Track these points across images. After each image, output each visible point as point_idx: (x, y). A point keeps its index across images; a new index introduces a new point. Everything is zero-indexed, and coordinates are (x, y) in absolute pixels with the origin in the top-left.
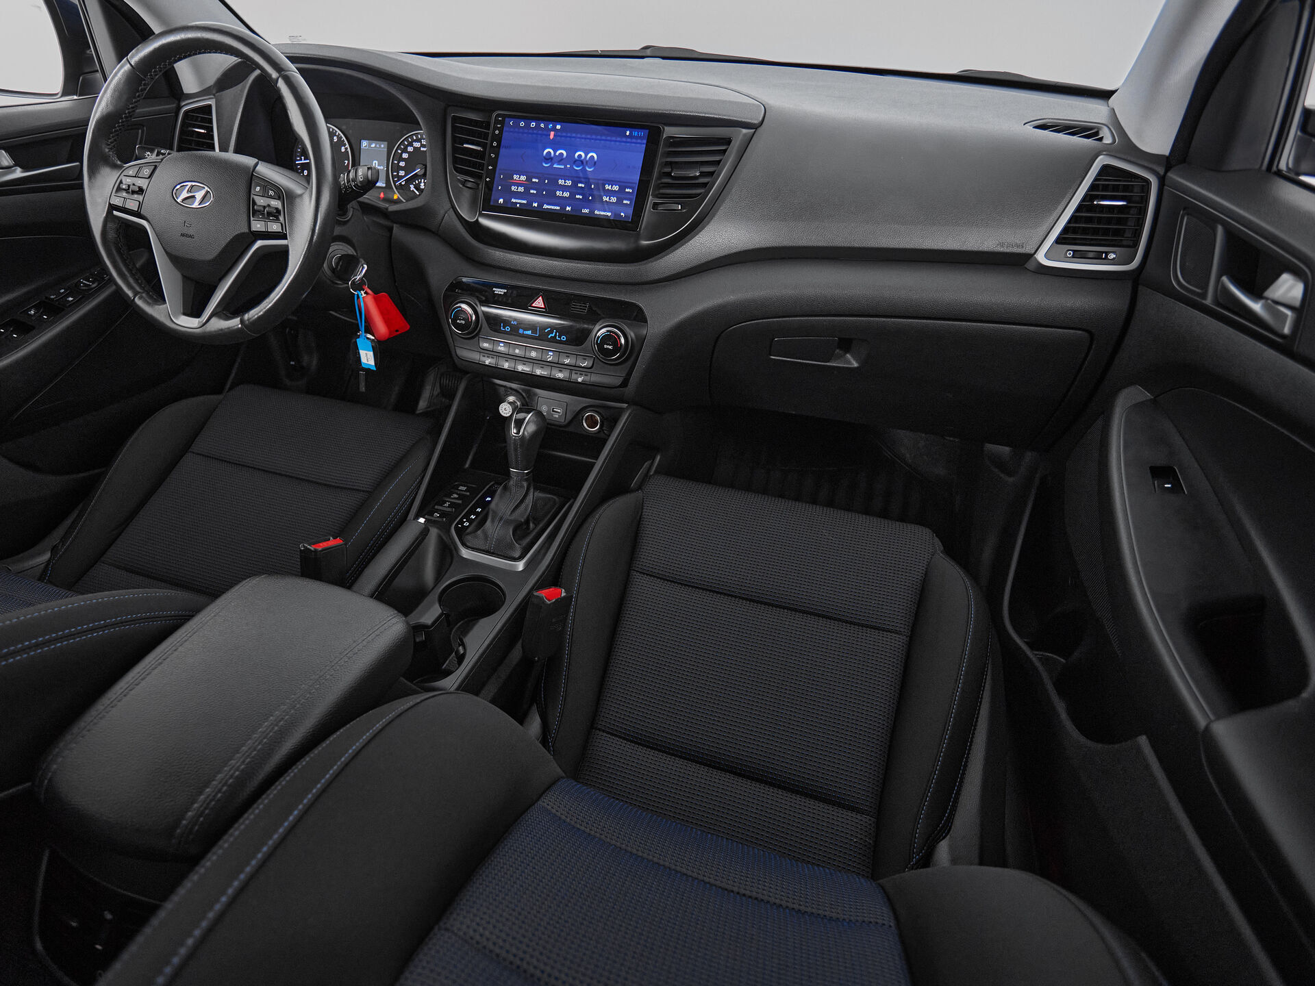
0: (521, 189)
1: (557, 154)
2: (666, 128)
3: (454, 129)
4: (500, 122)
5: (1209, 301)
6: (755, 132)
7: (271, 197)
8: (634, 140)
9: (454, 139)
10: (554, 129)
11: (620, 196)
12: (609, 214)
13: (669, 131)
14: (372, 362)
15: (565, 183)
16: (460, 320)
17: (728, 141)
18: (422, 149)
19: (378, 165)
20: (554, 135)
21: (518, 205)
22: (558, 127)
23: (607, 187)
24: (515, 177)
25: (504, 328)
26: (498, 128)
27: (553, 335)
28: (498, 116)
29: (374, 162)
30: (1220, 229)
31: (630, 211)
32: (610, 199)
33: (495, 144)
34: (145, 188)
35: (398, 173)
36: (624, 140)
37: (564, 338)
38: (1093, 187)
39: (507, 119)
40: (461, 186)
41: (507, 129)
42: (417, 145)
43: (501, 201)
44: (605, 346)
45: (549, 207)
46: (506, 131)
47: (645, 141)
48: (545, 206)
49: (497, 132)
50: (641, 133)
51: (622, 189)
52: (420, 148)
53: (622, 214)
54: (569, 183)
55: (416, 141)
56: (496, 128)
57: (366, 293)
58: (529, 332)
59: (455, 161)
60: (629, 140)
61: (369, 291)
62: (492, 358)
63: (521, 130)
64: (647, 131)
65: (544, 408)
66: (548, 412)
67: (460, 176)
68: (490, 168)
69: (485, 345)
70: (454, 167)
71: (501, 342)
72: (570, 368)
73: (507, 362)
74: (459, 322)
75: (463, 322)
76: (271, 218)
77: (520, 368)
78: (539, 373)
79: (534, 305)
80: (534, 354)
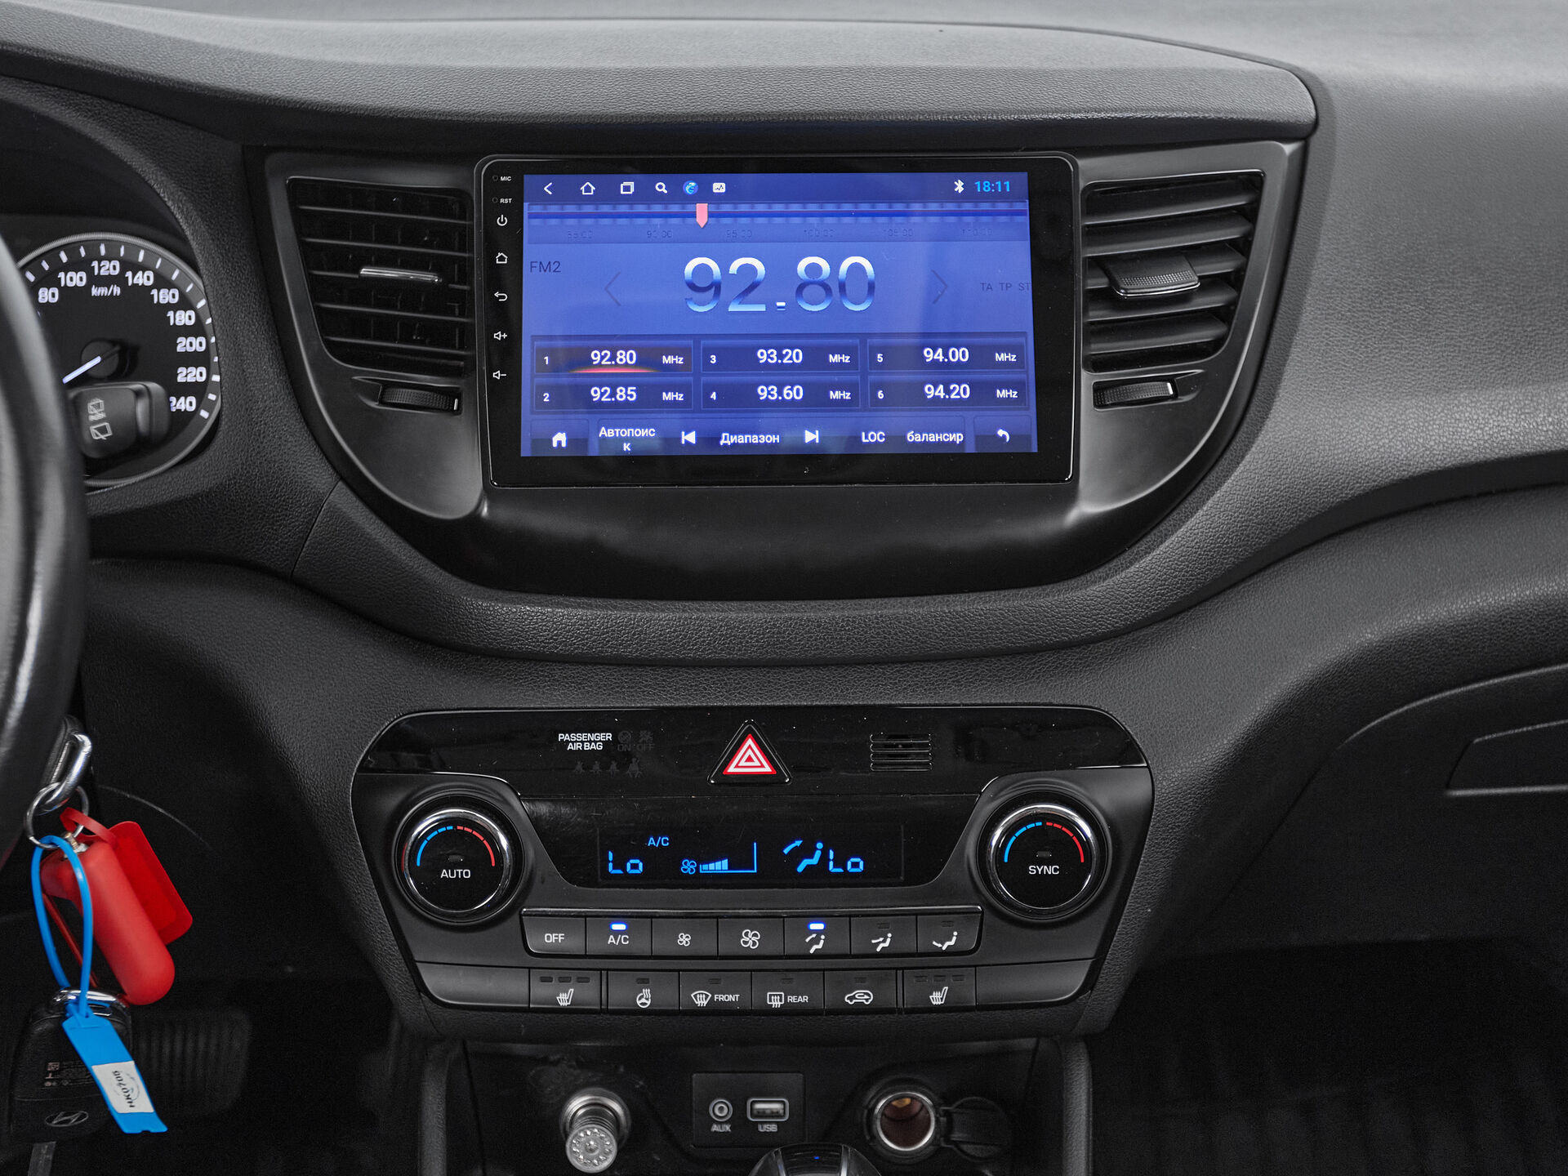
0: (627, 394)
1: (734, 268)
2: (1081, 163)
3: (303, 223)
4: (505, 190)
6: (1304, 153)
8: (985, 206)
9: (310, 256)
10: (705, 195)
11: (977, 376)
12: (957, 438)
13: (1093, 169)
14: (144, 1104)
15: (780, 356)
16: (452, 866)
17: (1253, 184)
18: (95, 291)
20: (711, 215)
22: (719, 187)
23: (929, 355)
24: (596, 357)
25: (620, 863)
26: (505, 210)
27: (815, 861)
28: (499, 171)
31: (1028, 418)
32: (948, 391)
33: (502, 259)
36: (951, 207)
37: (856, 865)
39: (528, 179)
40: (374, 405)
41: (537, 209)
42: (76, 279)
43: (560, 438)
44: (1032, 870)
45: (742, 439)
46: (531, 216)
47: (1024, 206)
48: (727, 439)
49: (502, 221)
50: (1005, 183)
51: (982, 355)
52: (88, 287)
53: (1001, 433)
54: (795, 356)
55: (66, 268)
56: (494, 210)
57: (87, 838)
58: (721, 866)
59: (327, 323)
60: (968, 206)
61: (95, 826)
62: (580, 980)
63: (588, 209)
64: (1023, 177)
65: (721, 1109)
66: (739, 1118)
67: (363, 374)
68: (499, 336)
69: (553, 939)
70: (331, 346)
71: (619, 918)
72: (896, 962)
73: (644, 982)
74: (444, 874)
75: (466, 873)
77: (701, 1000)
78: (776, 1003)
79: (732, 769)
80: (750, 939)
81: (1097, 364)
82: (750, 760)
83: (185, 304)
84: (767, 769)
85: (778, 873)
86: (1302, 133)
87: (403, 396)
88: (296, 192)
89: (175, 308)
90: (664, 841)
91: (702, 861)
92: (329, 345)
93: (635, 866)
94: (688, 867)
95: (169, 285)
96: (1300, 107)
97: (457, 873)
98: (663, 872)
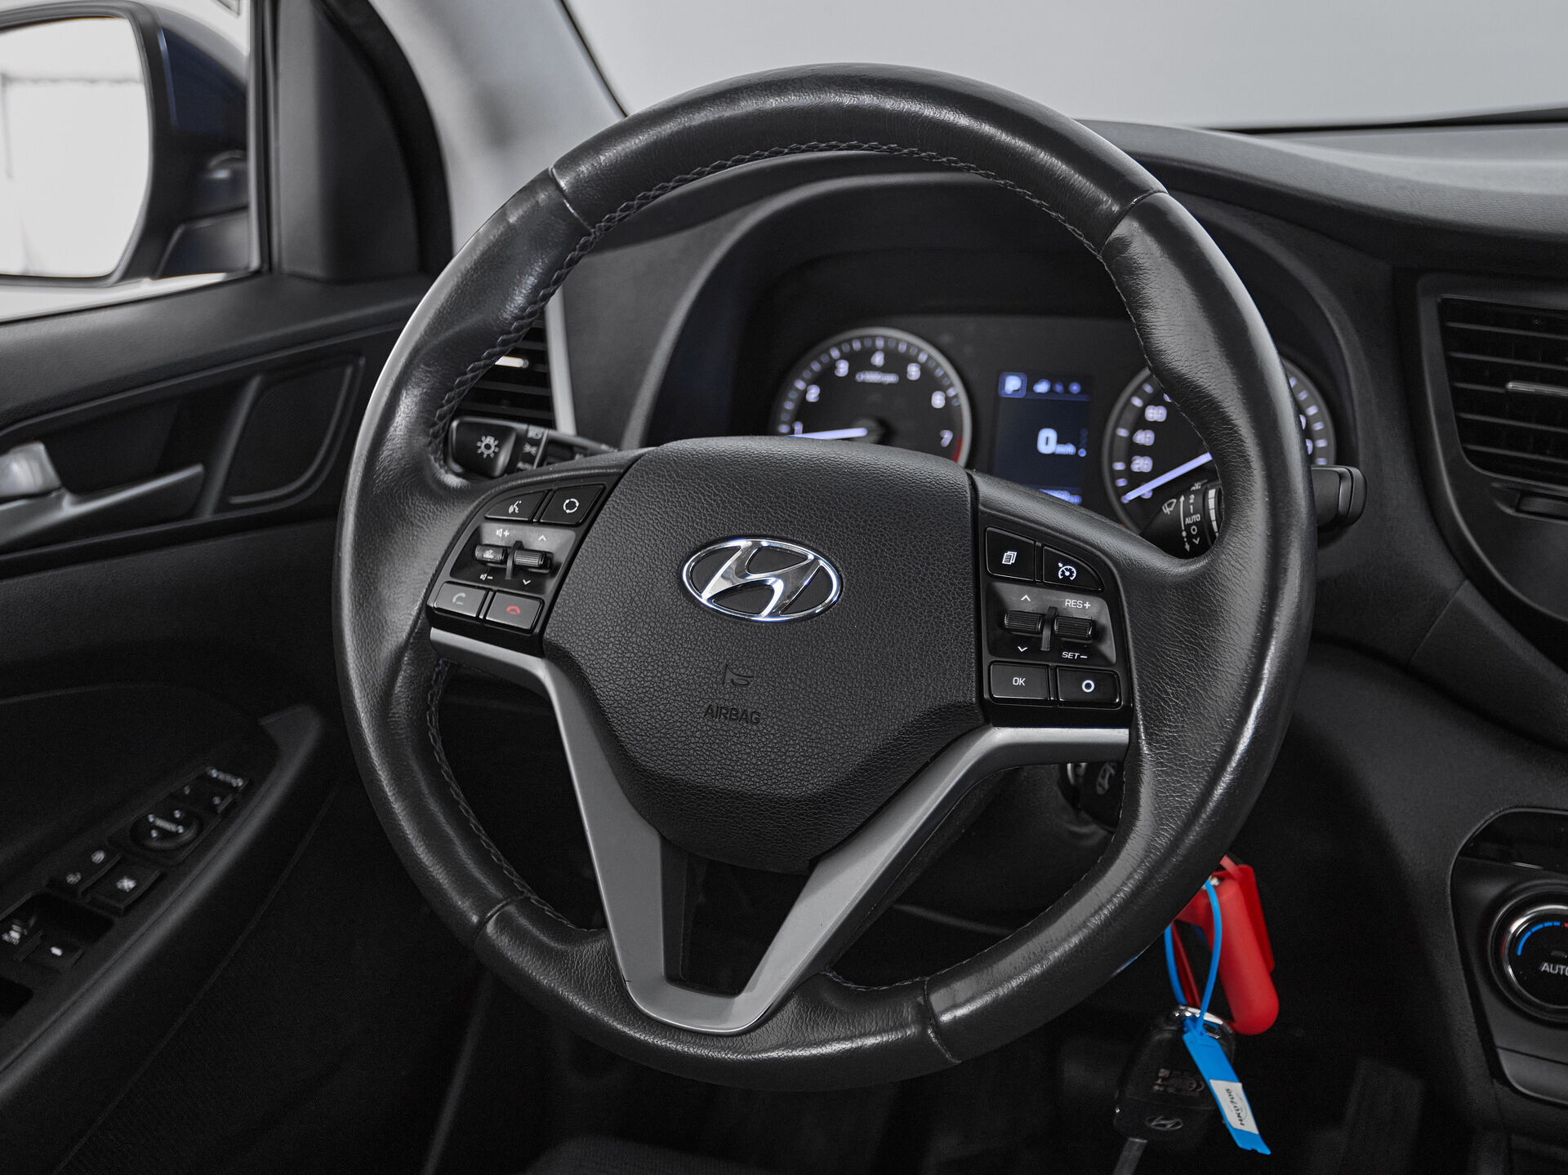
3: (1449, 339)
7: (1067, 586)
9: (1456, 370)
14: (1250, 1126)
16: (1554, 962)
19: (1060, 441)
29: (1044, 434)
34: (562, 558)
35: (1129, 465)
40: (1509, 511)
59: (1468, 432)
61: (1228, 864)
67: (1500, 480)
70: (1470, 454)
74: (1545, 967)
76: (1068, 655)
87: (1539, 504)
88: (1447, 311)
92: (1467, 451)
97: (1559, 969)
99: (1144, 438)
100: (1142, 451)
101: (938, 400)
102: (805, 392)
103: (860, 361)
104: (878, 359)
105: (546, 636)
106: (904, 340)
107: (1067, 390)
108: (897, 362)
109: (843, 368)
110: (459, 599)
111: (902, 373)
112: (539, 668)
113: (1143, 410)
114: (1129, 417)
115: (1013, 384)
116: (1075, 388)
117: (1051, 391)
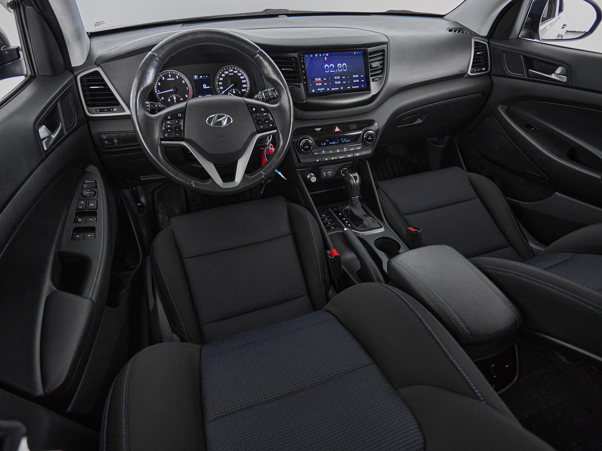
0: (320, 84)
1: (330, 66)
2: (368, 49)
4: (302, 57)
5: (526, 77)
6: (388, 46)
8: (358, 56)
11: (359, 79)
12: (358, 87)
13: (370, 49)
15: (337, 78)
17: (384, 51)
18: (230, 74)
19: (207, 86)
20: (327, 59)
21: (321, 91)
22: (327, 55)
23: (354, 76)
24: (316, 79)
25: (323, 144)
26: (302, 59)
27: (344, 141)
28: (300, 54)
29: (204, 85)
30: (521, 57)
32: (356, 81)
33: (303, 66)
35: (219, 88)
36: (354, 56)
37: (349, 141)
38: (475, 49)
39: (304, 55)
41: (306, 59)
42: (227, 72)
43: (313, 91)
44: (369, 139)
45: (334, 89)
48: (333, 89)
49: (302, 61)
50: (359, 52)
51: (359, 76)
52: (229, 74)
53: (362, 86)
54: (339, 77)
55: (225, 71)
58: (334, 143)
60: (356, 56)
62: (319, 158)
63: (312, 59)
64: (362, 51)
65: (325, 173)
66: (327, 174)
68: (304, 77)
69: (316, 154)
71: (323, 150)
72: (353, 151)
73: (326, 157)
74: (305, 147)
75: (308, 147)
76: (266, 122)
77: (333, 159)
78: (341, 158)
79: (335, 131)
80: (338, 151)
81: (372, 76)
82: (337, 129)
83: (242, 75)
84: (339, 130)
85: (340, 143)
86: (386, 43)
89: (241, 76)
90: (328, 140)
91: (332, 142)
93: (325, 144)
94: (330, 143)
95: (240, 73)
96: (386, 40)
98: (328, 144)
99: (220, 83)
100: (221, 86)
101: (183, 82)
102: (158, 84)
103: (166, 76)
104: (170, 76)
105: (185, 137)
106: (174, 72)
107: (205, 77)
108: (173, 76)
109: (163, 78)
110: (167, 135)
111: (175, 78)
112: (183, 143)
113: (219, 78)
114: (217, 80)
115: (196, 77)
116: (207, 76)
117: (203, 77)
